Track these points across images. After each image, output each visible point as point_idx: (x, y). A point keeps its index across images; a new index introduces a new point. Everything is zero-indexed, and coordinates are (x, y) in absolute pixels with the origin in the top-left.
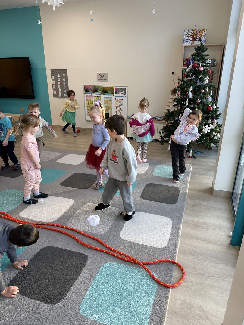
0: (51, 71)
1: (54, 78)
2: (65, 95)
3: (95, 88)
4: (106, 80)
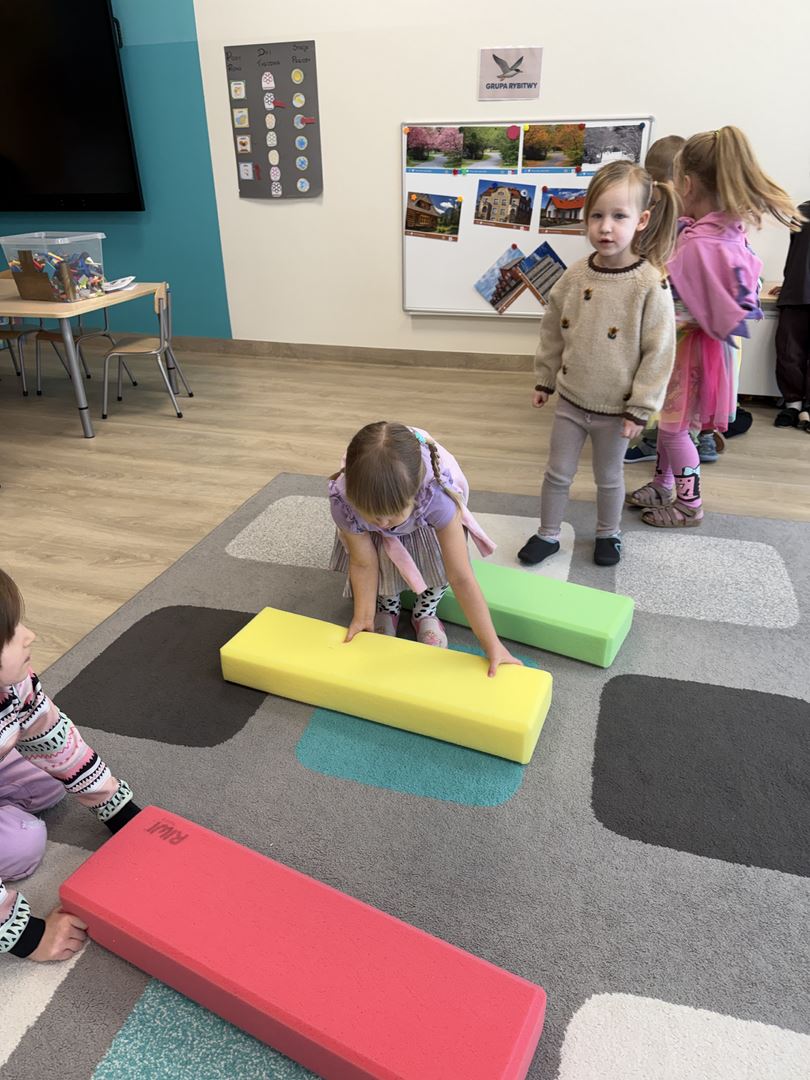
0: (227, 58)
1: (242, 95)
2: (302, 183)
3: (465, 138)
4: (530, 86)
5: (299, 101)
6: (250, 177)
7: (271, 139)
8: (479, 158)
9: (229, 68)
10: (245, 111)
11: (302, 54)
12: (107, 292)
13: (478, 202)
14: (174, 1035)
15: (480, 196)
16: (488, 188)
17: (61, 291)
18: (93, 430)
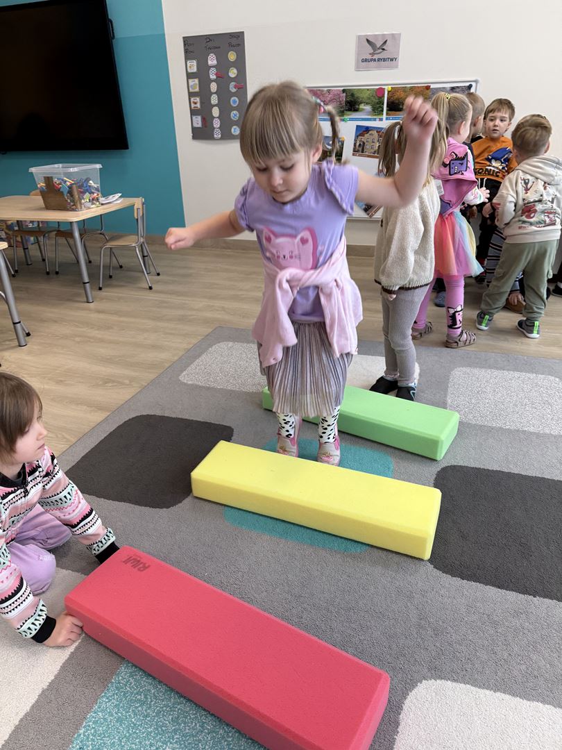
0: (185, 45)
1: (194, 69)
2: (235, 129)
3: (346, 97)
4: (392, 60)
5: (233, 73)
6: (200, 125)
7: (214, 99)
8: (356, 110)
9: (186, 51)
10: (196, 81)
11: (235, 41)
12: (102, 204)
13: (356, 140)
14: (139, 697)
15: (357, 136)
16: (362, 131)
17: (72, 204)
18: (93, 298)
